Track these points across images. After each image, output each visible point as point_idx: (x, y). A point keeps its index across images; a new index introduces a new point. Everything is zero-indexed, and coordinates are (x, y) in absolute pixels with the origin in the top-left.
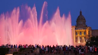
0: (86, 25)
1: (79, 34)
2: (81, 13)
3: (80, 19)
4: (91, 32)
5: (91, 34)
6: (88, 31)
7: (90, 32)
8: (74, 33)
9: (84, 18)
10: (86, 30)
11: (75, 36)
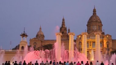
0: (103, 32)
1: (91, 46)
2: (94, 11)
3: (93, 22)
4: (111, 43)
5: (110, 46)
6: (107, 41)
7: (109, 43)
8: (85, 45)
9: (99, 19)
10: (103, 40)
11: (87, 50)
